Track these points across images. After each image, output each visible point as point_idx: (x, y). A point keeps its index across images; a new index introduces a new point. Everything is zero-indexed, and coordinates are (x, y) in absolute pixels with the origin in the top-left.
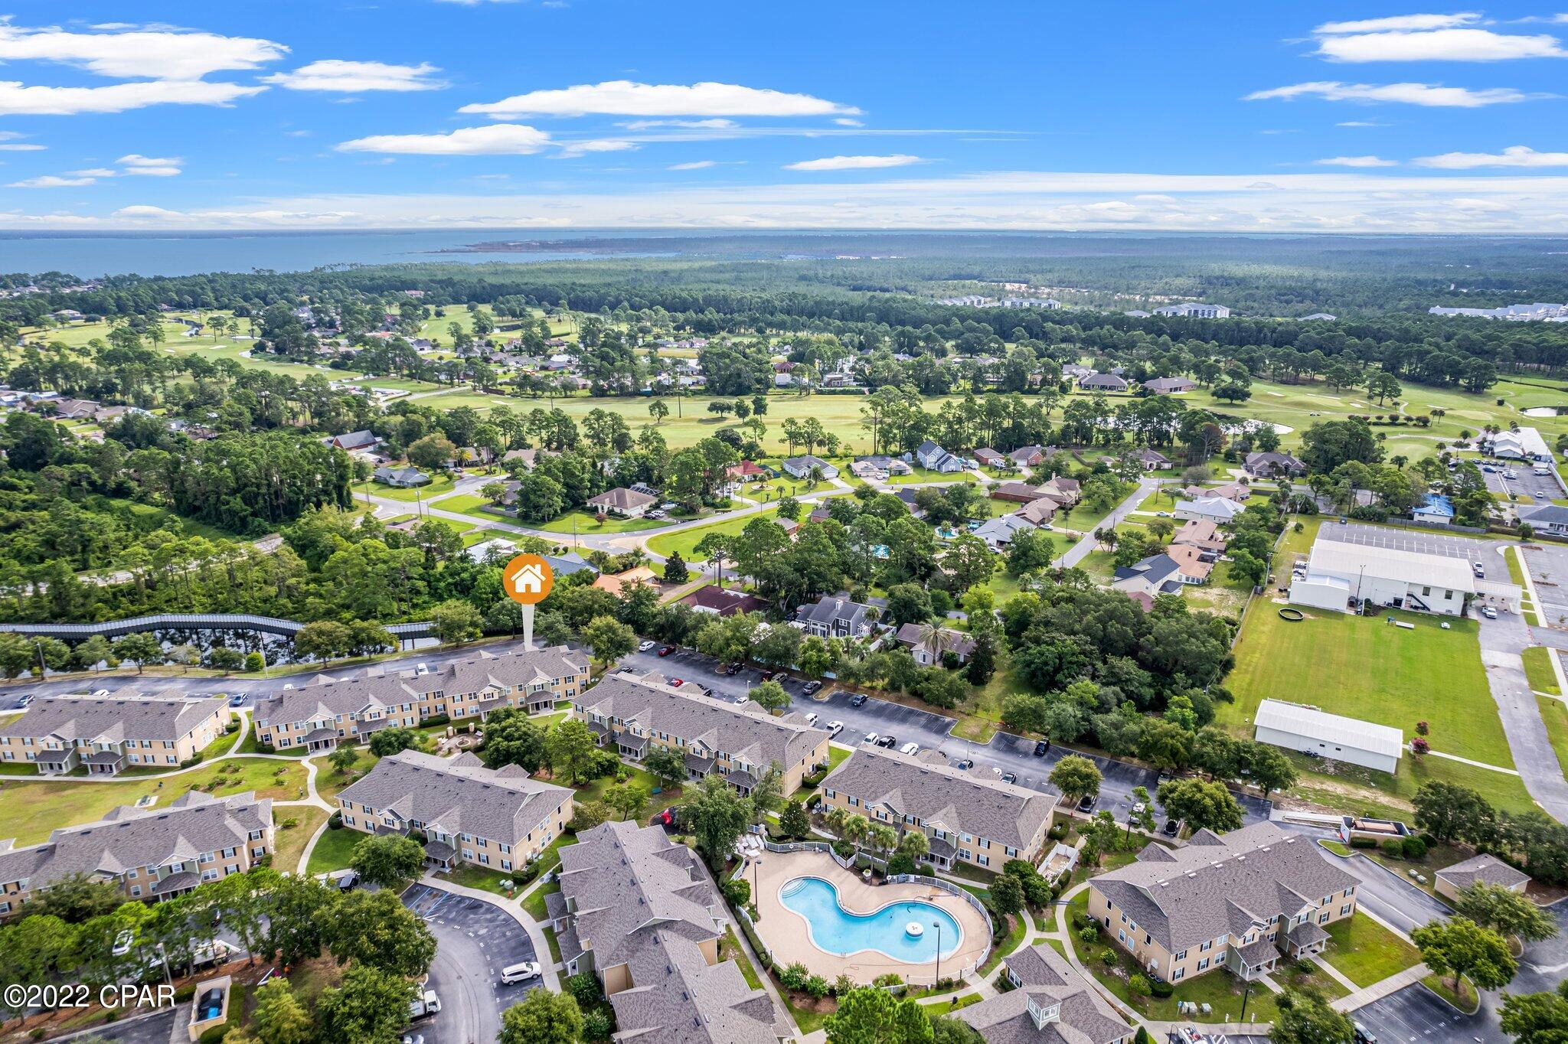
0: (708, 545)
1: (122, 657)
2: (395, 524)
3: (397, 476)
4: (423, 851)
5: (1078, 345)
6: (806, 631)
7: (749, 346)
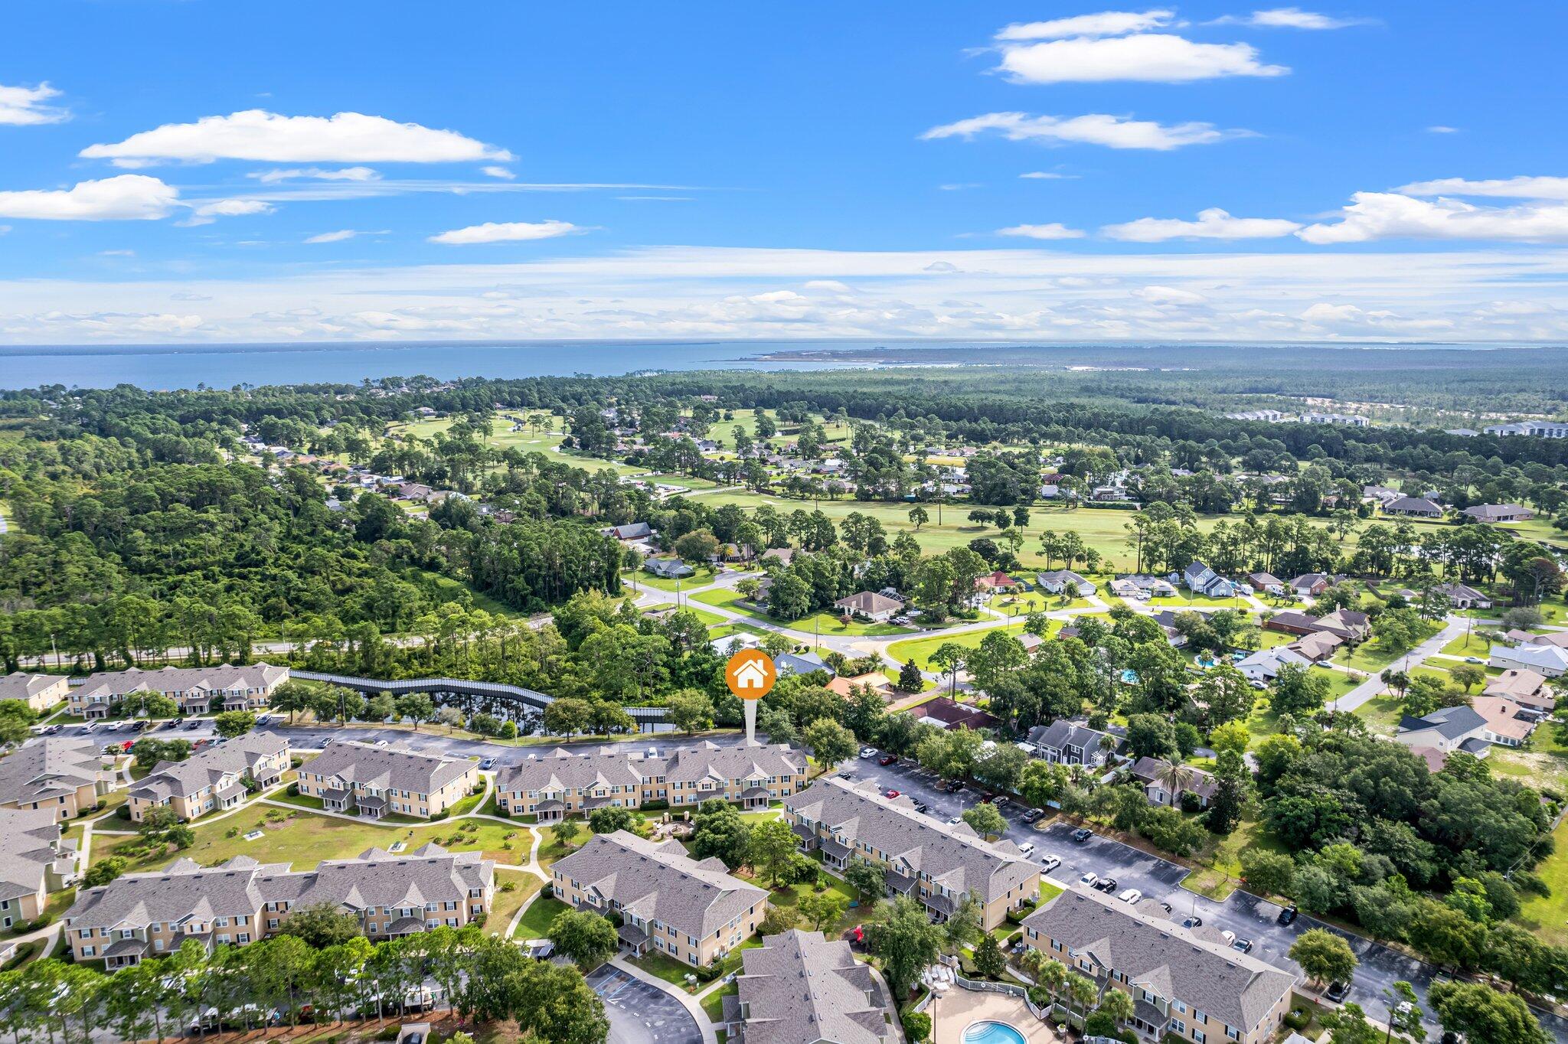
0: (944, 655)
1: (402, 713)
2: (654, 612)
3: (664, 566)
4: (616, 933)
5: (1386, 465)
6: (1033, 755)
7: (1019, 456)
